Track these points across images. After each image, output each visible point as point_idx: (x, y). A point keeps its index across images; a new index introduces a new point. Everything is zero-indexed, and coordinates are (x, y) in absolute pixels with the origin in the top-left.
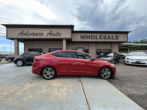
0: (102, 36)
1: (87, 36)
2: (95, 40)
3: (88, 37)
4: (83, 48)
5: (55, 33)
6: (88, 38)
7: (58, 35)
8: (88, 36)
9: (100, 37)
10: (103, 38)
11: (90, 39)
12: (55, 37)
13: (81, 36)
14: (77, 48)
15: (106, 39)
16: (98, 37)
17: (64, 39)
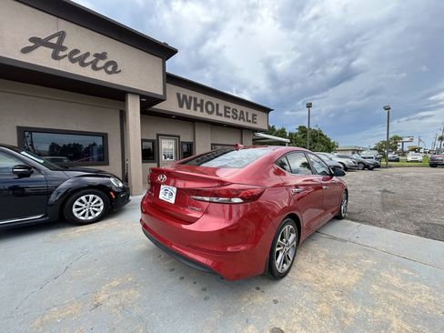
0: (229, 108)
1: (195, 99)
2: (214, 117)
3: (199, 105)
4: (179, 137)
5: (87, 55)
6: (199, 109)
7: (105, 67)
8: (199, 102)
9: (226, 112)
10: (231, 114)
11: (202, 111)
12: (87, 73)
13: (178, 95)
14: (158, 135)
15: (235, 119)
16: (221, 110)
17: (135, 92)
